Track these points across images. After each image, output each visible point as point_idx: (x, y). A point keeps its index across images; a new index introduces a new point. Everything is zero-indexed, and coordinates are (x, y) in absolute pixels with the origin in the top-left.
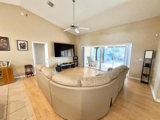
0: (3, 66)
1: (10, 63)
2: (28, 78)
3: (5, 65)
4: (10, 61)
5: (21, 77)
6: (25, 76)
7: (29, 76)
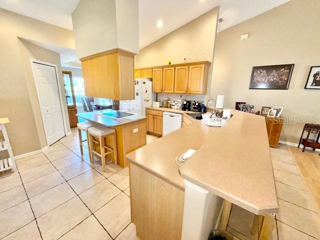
0: (270, 115)
1: (280, 112)
2: (303, 151)
3: (273, 115)
4: (283, 108)
5: (289, 143)
6: (297, 145)
7: (308, 150)
